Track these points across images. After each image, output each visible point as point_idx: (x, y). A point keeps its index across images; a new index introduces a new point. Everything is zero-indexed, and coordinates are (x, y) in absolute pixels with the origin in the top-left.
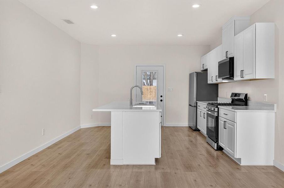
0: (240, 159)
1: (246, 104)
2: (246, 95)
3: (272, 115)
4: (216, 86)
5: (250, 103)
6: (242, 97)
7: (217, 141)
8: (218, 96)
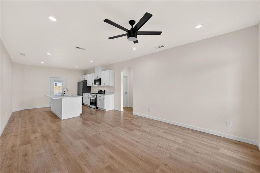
0: (106, 109)
1: (104, 93)
2: (104, 90)
3: (113, 95)
4: (90, 87)
5: (105, 93)
6: (103, 91)
7: (96, 106)
8: (90, 91)
